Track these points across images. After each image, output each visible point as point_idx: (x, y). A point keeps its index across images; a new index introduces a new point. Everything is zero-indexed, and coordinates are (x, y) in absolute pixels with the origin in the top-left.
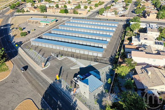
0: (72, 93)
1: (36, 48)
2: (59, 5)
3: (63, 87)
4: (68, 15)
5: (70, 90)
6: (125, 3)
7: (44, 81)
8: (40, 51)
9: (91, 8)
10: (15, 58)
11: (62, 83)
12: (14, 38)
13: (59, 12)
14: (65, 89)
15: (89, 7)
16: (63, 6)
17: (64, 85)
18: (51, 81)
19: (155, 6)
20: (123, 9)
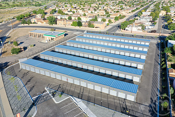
9: (110, 21)
13: (71, 25)
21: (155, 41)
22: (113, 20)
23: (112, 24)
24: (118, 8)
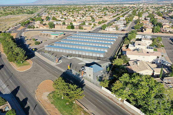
0: (81, 76)
1: (49, 52)
2: (66, 23)
3: (73, 73)
4: (74, 30)
5: (79, 75)
6: (126, 21)
7: (58, 70)
8: (53, 54)
9: (94, 25)
10: (33, 58)
11: (73, 71)
12: (30, 46)
13: (66, 28)
14: (75, 74)
15: (93, 24)
16: (69, 23)
17: (74, 72)
18: (64, 71)
19: (153, 23)
21: (123, 36)
22: (97, 24)
23: (96, 27)
24: (102, 14)
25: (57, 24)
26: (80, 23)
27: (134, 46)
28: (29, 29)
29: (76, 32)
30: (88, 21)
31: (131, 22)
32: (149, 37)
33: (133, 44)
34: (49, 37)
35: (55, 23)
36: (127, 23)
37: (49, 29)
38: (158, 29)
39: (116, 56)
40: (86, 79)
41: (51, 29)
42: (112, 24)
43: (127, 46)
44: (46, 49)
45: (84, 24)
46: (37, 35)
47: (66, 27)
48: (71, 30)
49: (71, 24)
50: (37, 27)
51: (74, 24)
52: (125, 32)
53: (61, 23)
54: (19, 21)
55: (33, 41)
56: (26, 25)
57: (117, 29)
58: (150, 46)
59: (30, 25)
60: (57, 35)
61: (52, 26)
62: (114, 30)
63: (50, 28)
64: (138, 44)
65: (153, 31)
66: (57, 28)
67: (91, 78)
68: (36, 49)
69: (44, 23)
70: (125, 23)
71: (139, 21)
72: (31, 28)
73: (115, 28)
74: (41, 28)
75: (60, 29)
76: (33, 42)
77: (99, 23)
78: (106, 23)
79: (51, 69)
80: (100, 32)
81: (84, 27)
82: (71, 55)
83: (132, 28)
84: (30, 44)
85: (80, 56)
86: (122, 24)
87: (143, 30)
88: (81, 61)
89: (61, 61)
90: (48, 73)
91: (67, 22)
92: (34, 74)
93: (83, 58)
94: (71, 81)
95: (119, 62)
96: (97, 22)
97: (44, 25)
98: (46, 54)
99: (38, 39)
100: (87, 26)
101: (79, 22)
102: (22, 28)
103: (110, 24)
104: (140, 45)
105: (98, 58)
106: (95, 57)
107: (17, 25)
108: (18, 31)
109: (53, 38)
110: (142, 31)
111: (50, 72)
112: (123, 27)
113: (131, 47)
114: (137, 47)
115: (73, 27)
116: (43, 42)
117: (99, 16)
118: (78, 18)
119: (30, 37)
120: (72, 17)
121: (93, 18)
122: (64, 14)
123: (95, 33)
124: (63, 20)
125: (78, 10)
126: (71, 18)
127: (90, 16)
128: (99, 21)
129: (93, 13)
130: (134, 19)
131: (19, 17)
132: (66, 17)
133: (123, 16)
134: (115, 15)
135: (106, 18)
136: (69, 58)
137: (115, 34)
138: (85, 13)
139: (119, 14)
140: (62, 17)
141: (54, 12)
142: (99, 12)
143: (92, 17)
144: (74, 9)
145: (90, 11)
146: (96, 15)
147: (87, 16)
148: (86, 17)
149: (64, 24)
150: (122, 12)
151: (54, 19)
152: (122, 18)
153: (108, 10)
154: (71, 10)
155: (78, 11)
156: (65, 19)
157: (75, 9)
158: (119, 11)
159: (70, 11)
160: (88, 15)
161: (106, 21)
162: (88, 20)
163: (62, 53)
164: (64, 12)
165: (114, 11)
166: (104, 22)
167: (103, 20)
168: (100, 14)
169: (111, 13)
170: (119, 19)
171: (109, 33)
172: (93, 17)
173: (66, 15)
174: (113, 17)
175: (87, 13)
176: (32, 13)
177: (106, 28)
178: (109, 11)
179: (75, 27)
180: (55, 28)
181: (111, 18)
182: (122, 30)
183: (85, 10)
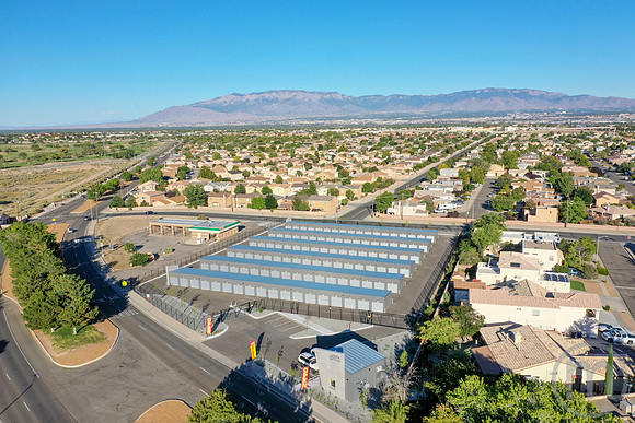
0: (297, 387)
1: (181, 293)
2: (247, 188)
3: (269, 375)
4: (276, 213)
5: (291, 382)
6: (460, 182)
7: (212, 363)
8: (195, 299)
9: (349, 195)
10: (120, 314)
11: (267, 368)
12: (112, 269)
13: (249, 206)
14: (275, 378)
15: (343, 191)
16: (259, 189)
17: (273, 371)
18: (232, 364)
19: (558, 190)
20: (453, 198)
21: (453, 235)
22: (357, 192)
23: (355, 202)
24: (377, 159)
25: (215, 191)
26: (298, 189)
27: (498, 271)
28: (113, 210)
29: (282, 220)
30: (328, 181)
31: (479, 187)
32: (550, 238)
33: (494, 262)
34: (182, 239)
35: (208, 188)
36: (467, 188)
37: (185, 209)
38: (577, 209)
39: (430, 310)
40: (320, 397)
41: (193, 210)
42: (413, 193)
43: (472, 272)
44: (172, 281)
45: (311, 190)
46: (140, 229)
47: (248, 201)
48: (266, 212)
49: (266, 190)
50: (144, 204)
51: (277, 191)
52: (460, 221)
53: (232, 188)
54: (82, 183)
55: (125, 253)
56: (108, 194)
57: (431, 209)
58: (556, 269)
59: (121, 194)
60: (213, 232)
61: (199, 198)
62: (419, 211)
63: (190, 206)
64: (513, 265)
65: (561, 218)
66: (216, 205)
67: (340, 393)
68: (133, 283)
69: (170, 188)
70: (460, 188)
71: (509, 181)
72: (124, 206)
73: (423, 208)
74: (158, 206)
75: (228, 211)
76: (125, 256)
77: (367, 188)
78: (391, 189)
79: (184, 357)
80: (369, 219)
81: (313, 203)
82: (262, 304)
83: (485, 206)
84: (111, 264)
85: (295, 308)
86: (448, 192)
87: (527, 212)
88: (301, 329)
89: (224, 328)
90: (173, 374)
91: (251, 185)
92: (119, 377)
93: (309, 314)
94: (260, 407)
95: (442, 331)
96: (357, 187)
97: (171, 195)
98: (170, 300)
99: (146, 245)
100: (323, 198)
101: (294, 186)
102: (90, 204)
103: (404, 194)
104: (518, 265)
105: (365, 317)
106: (351, 311)
107: (72, 196)
108: (74, 217)
109: (199, 242)
110: (522, 217)
111: (181, 371)
112: (453, 202)
113: (485, 275)
114: (508, 273)
115: (271, 203)
116: (163, 255)
117: (365, 166)
118: (292, 171)
119: (115, 239)
120: (268, 169)
121: (343, 173)
122: (243, 157)
123: (352, 223)
124: (239, 177)
125: (294, 145)
126: (268, 173)
127: (335, 165)
128: (364, 182)
129: (345, 155)
130: (491, 175)
131: (85, 168)
132: (250, 169)
133: (450, 164)
134: (420, 162)
135: (389, 172)
136: (255, 315)
137: (426, 227)
138: (317, 154)
139: (437, 159)
140: (235, 167)
141: (208, 152)
142: (363, 152)
143: (340, 168)
144: (276, 143)
145: (333, 147)
146: (355, 161)
147: (323, 165)
148: (319, 169)
149: (241, 191)
150: (447, 152)
151: (207, 174)
152: (445, 173)
153: (396, 144)
154: (268, 146)
155: (290, 149)
156: (246, 174)
157: (279, 143)
158: (434, 148)
159: (262, 149)
160: (325, 162)
161: (391, 182)
162: (328, 177)
163: (232, 297)
164: (244, 150)
165: (417, 149)
166: (382, 184)
167: (379, 179)
168: (367, 158)
169: (408, 156)
170: (438, 173)
171: (403, 225)
172: (345, 167)
173: (248, 161)
174: (415, 168)
175: (322, 155)
176: (130, 155)
177: (390, 206)
178: (399, 150)
179: (279, 202)
180: (206, 205)
181: (408, 171)
182: (450, 215)
183: (315, 145)
